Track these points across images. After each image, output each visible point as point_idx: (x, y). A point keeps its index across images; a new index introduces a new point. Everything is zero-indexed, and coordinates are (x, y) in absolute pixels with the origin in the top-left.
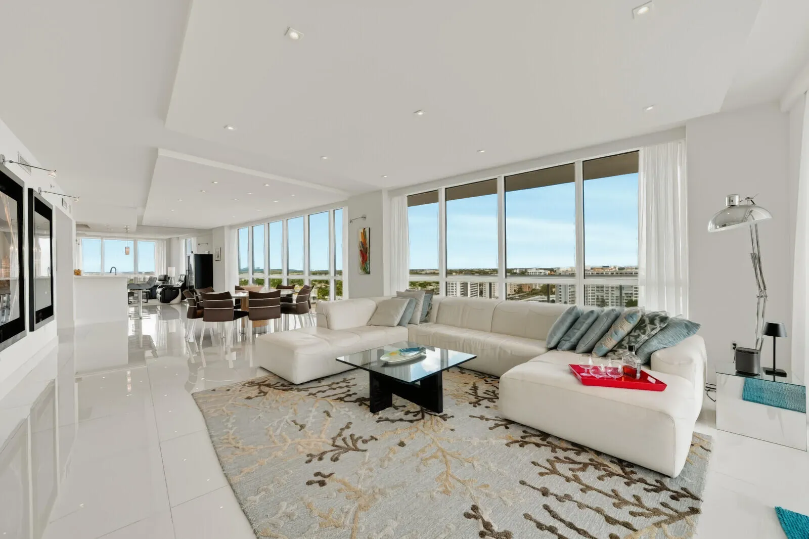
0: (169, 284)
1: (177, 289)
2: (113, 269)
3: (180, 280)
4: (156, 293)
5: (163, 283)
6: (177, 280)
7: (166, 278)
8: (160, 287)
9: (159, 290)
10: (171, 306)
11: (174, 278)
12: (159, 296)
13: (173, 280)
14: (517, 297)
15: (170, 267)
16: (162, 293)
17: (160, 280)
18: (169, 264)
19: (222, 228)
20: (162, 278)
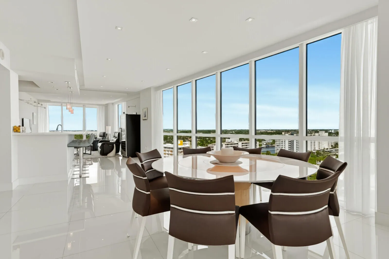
0: (107, 140)
1: (113, 144)
2: (60, 127)
3: (114, 137)
4: (97, 147)
5: (103, 139)
6: (112, 136)
7: (104, 135)
8: (100, 142)
9: (100, 144)
10: (108, 158)
11: (110, 134)
12: (99, 149)
13: (109, 136)
14: (334, 151)
15: (107, 126)
16: (102, 147)
17: (100, 136)
18: (107, 124)
19: (149, 89)
20: (102, 135)
